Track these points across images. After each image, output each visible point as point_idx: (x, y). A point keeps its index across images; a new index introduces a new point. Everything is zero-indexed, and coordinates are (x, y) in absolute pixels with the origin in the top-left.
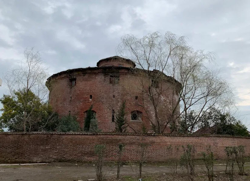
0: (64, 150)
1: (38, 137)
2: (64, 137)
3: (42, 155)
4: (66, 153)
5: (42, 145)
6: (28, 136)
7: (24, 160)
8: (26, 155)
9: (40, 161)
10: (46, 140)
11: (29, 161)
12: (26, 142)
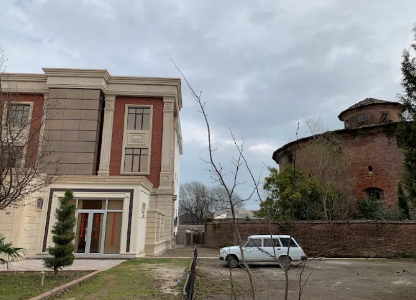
0: (406, 244)
1: (363, 227)
2: (402, 227)
3: (375, 249)
4: (411, 247)
5: (372, 236)
6: (347, 225)
7: (348, 254)
8: (350, 248)
9: (374, 256)
10: (376, 230)
11: (357, 255)
12: (347, 233)
